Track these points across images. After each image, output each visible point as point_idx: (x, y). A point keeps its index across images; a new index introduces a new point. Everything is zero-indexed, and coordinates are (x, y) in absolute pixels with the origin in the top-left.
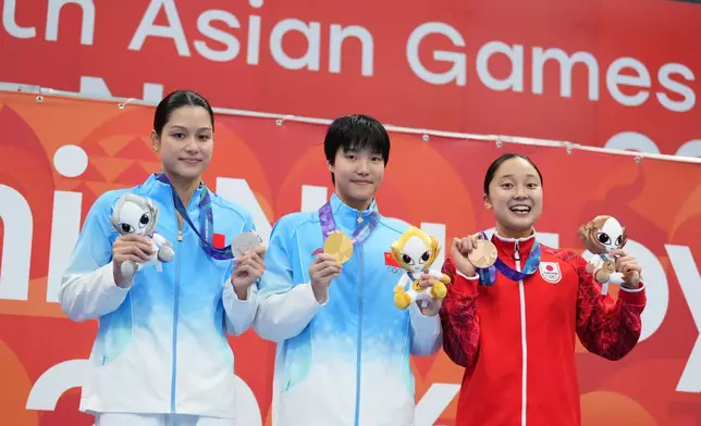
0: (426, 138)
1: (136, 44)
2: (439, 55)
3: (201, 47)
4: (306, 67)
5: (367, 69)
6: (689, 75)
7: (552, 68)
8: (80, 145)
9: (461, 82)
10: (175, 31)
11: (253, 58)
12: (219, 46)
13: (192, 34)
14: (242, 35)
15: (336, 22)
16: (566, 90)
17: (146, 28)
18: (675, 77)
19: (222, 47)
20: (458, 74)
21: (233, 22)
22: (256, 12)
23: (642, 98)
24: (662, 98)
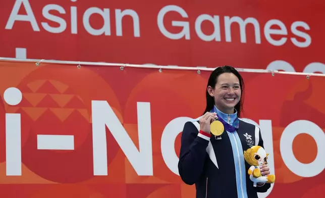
0: (199, 72)
1: (9, 26)
2: (175, 23)
3: (45, 26)
4: (104, 33)
5: (137, 33)
6: (307, 27)
7: (235, 27)
8: (17, 87)
9: (188, 37)
10: (30, 17)
11: (74, 30)
12: (55, 25)
13: (40, 19)
14: (67, 17)
15: (118, 8)
16: (243, 39)
17: (14, 17)
18: (300, 29)
19: (56, 25)
20: (186, 33)
21: (62, 10)
22: (74, 4)
23: (283, 41)
24: (294, 40)
